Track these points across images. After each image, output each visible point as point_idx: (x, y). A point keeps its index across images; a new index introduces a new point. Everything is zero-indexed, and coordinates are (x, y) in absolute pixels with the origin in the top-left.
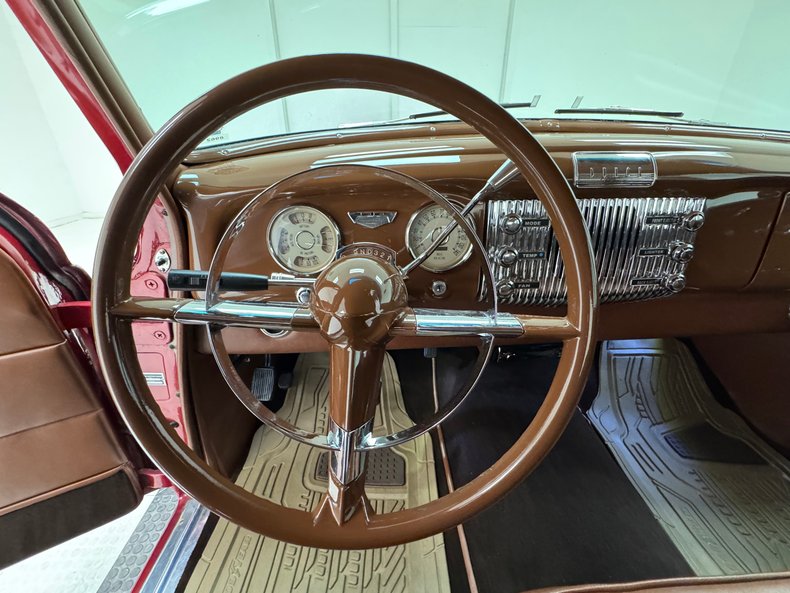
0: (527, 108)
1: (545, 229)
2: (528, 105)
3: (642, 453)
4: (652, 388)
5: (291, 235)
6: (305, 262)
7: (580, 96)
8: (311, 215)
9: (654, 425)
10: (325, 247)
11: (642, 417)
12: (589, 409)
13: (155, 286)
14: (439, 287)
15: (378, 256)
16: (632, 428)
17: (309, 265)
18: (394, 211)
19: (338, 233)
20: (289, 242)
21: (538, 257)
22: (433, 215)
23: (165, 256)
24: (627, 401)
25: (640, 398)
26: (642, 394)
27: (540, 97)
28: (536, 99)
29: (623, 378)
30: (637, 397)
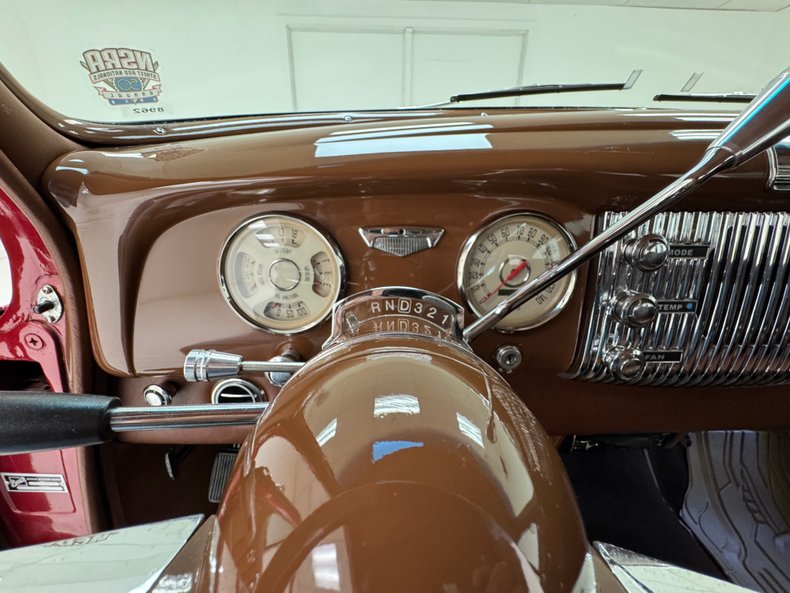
0: (617, 91)
1: (701, 262)
2: (620, 87)
3: (773, 583)
4: (763, 478)
5: (260, 266)
6: (284, 311)
7: (699, 72)
8: (295, 232)
9: (777, 535)
10: (316, 287)
11: (757, 522)
12: (681, 508)
13: (39, 344)
14: (510, 356)
15: (424, 315)
16: (749, 542)
17: (290, 317)
18: (438, 228)
19: (340, 262)
20: (256, 277)
21: (684, 309)
22: (505, 236)
23: (53, 297)
24: (732, 495)
25: (749, 491)
26: (751, 486)
27: (641, 71)
28: (635, 75)
29: (720, 460)
30: (744, 490)
